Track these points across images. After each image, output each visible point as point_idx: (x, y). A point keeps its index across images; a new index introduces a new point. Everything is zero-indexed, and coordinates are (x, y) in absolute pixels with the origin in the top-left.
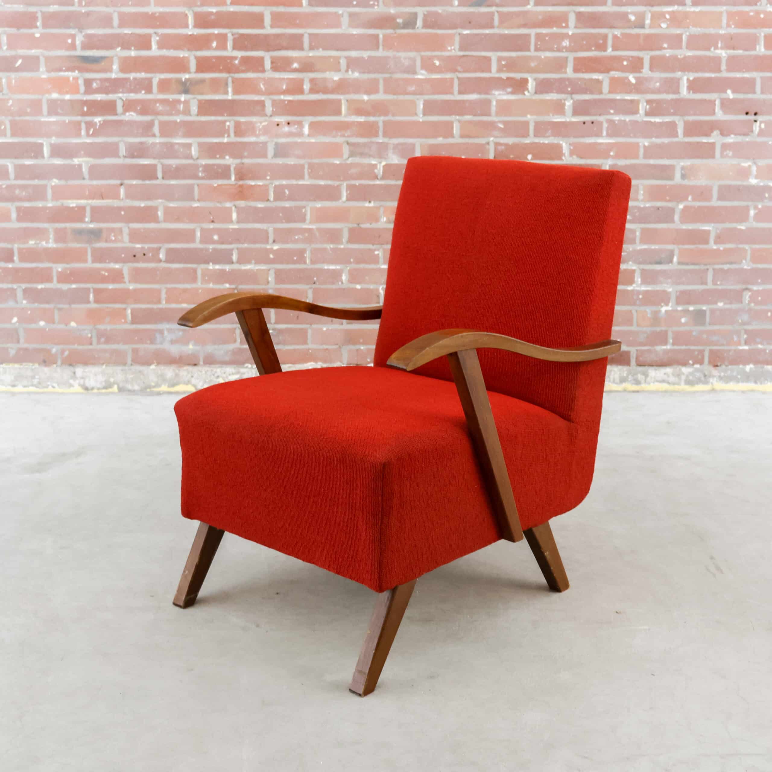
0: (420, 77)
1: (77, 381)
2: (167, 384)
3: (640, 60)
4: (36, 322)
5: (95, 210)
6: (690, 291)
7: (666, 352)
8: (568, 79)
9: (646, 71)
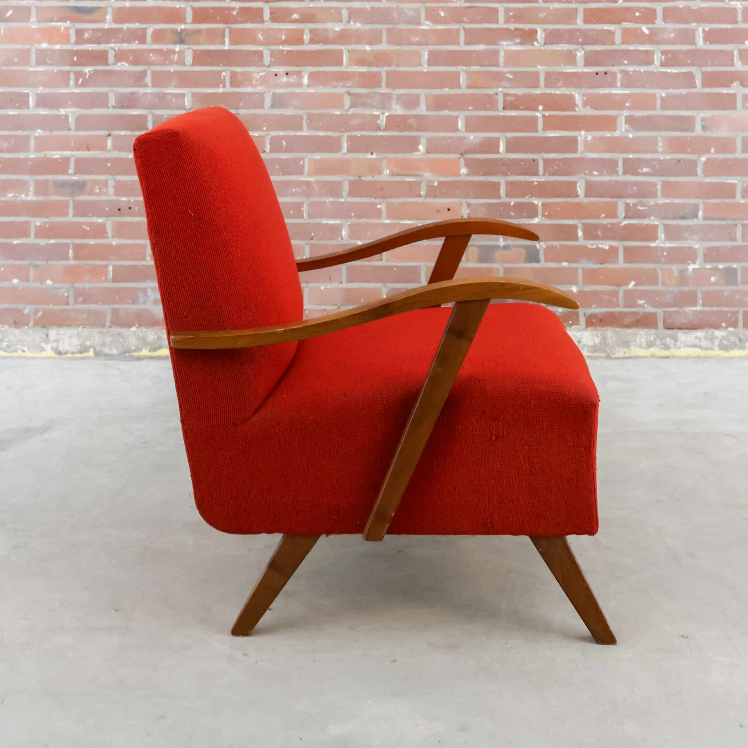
0: (425, 27)
1: (50, 345)
2: (148, 348)
3: (653, 12)
4: (8, 279)
5: (79, 161)
6: (718, 247)
7: (696, 313)
8: (579, 30)
9: (659, 22)
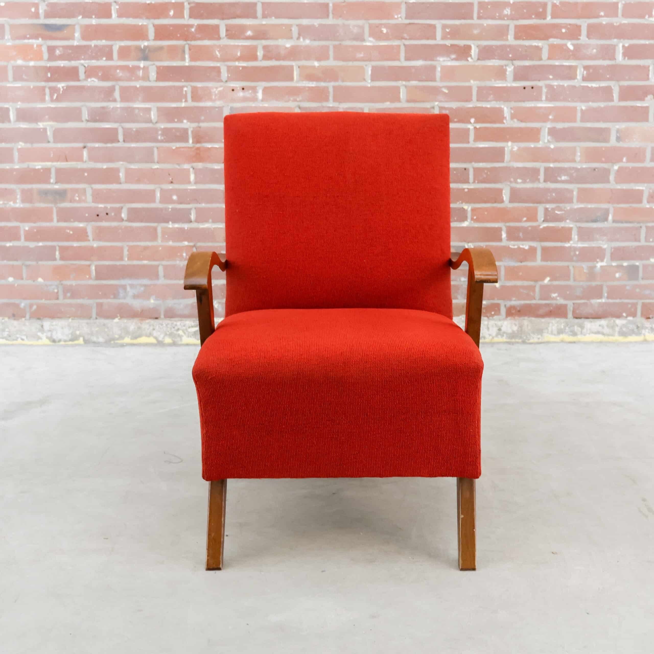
0: (368, 44)
1: (45, 334)
2: (130, 337)
3: (578, 28)
4: (5, 278)
5: (59, 172)
6: (624, 247)
7: (601, 305)
8: (510, 46)
9: (583, 39)
